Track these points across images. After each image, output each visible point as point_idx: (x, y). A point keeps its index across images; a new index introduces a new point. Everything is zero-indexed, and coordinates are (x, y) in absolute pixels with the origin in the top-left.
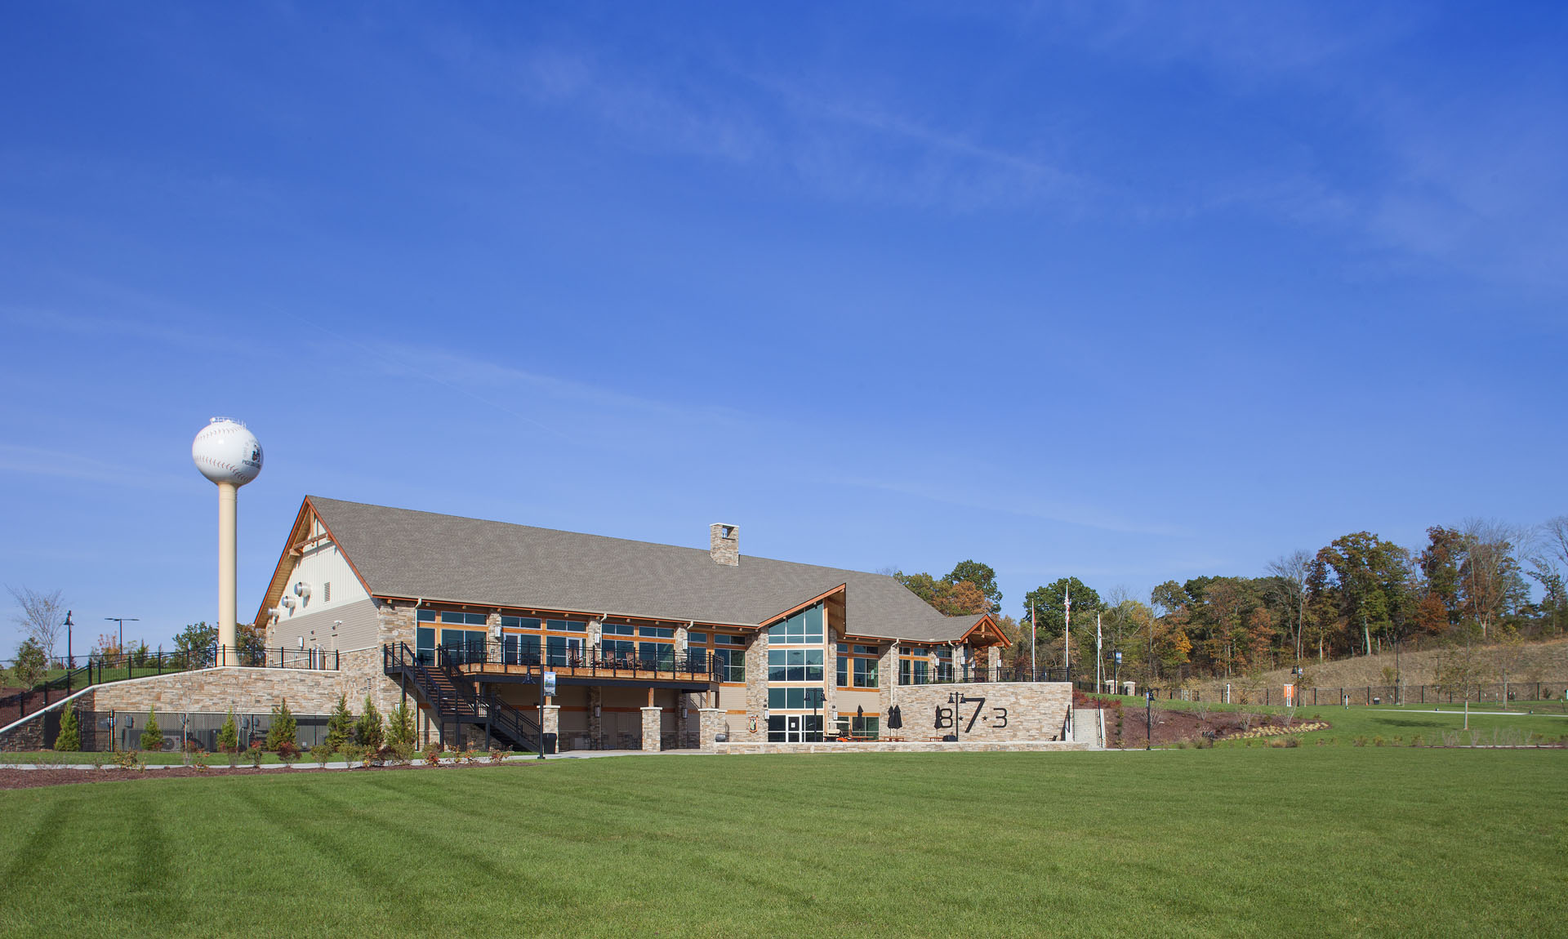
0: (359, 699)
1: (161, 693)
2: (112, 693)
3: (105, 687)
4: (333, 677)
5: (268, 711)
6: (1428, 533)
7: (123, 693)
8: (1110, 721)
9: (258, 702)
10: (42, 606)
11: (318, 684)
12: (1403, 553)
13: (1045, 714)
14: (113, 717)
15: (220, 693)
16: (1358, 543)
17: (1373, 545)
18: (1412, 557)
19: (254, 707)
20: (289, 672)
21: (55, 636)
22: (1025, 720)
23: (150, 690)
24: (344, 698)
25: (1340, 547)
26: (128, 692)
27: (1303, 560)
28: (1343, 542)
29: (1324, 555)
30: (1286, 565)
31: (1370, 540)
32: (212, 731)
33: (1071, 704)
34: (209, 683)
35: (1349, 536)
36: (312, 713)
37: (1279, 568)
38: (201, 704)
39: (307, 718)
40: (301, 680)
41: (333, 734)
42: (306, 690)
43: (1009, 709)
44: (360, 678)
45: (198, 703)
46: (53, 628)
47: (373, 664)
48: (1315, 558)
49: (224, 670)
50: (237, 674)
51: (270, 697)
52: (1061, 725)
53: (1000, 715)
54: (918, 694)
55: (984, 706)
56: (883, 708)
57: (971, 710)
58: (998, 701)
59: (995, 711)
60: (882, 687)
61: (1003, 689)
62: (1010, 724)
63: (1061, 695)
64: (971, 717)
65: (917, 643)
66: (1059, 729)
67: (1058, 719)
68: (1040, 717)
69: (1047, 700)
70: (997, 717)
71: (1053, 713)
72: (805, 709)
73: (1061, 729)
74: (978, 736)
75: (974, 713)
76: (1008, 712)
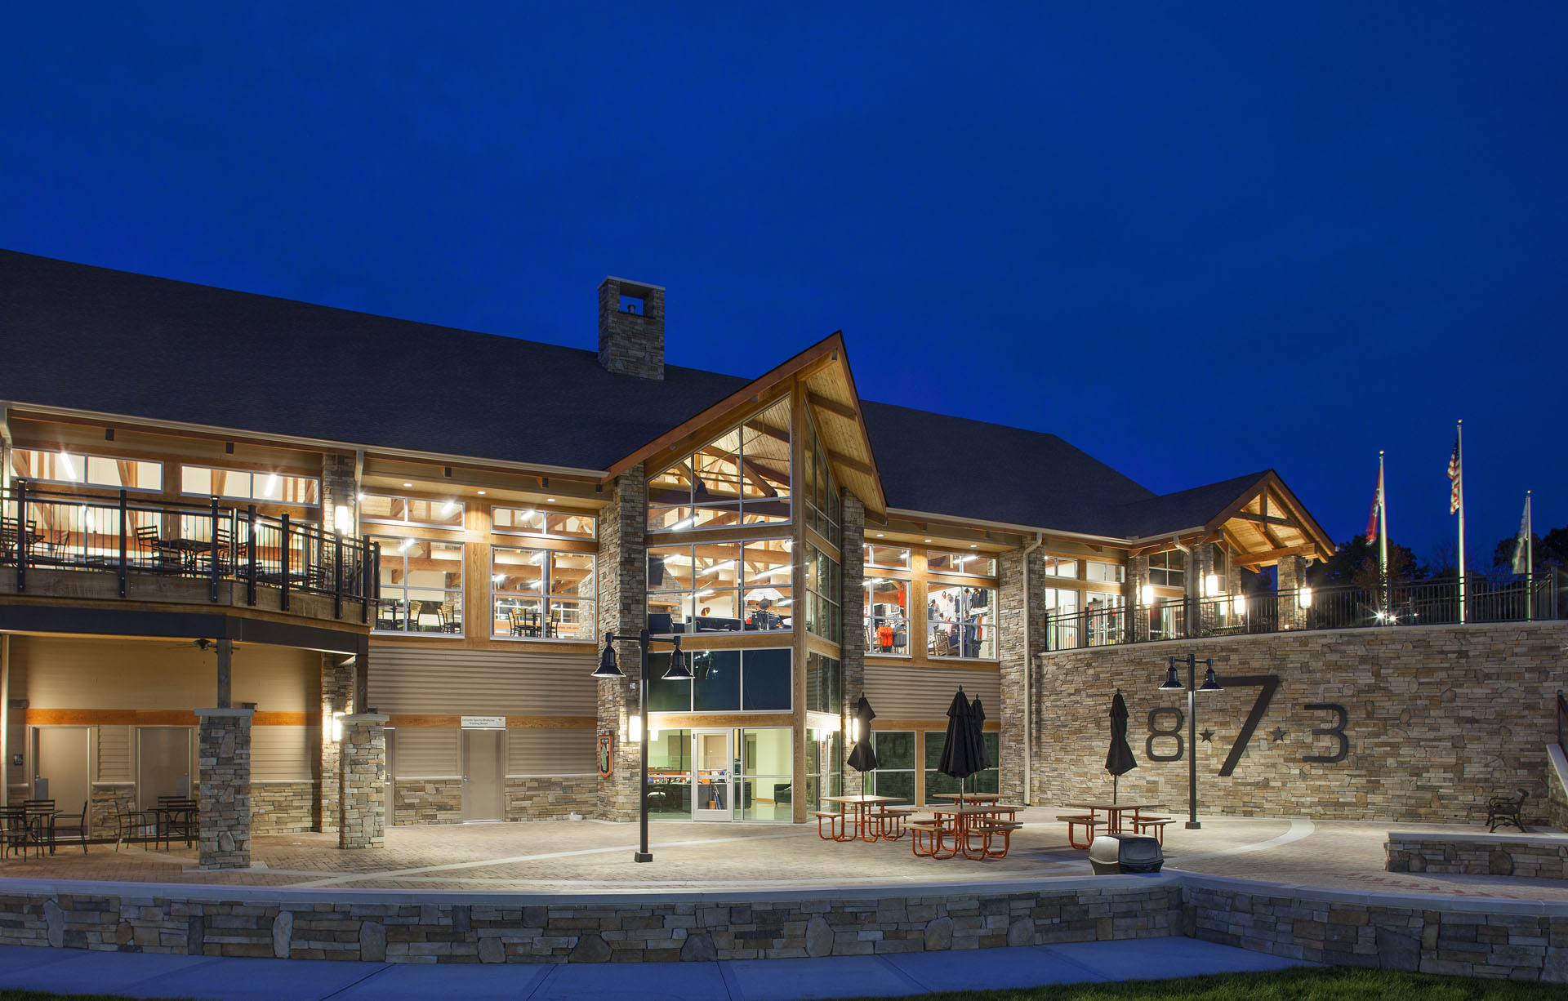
13: (1475, 720)
43: (1354, 708)
52: (1531, 757)
53: (1324, 726)
54: (1091, 672)
55: (1277, 697)
56: (1009, 711)
57: (1237, 712)
58: (1316, 683)
59: (1308, 713)
60: (1006, 656)
61: (1331, 648)
62: (1359, 751)
63: (1525, 662)
64: (1234, 732)
65: (1096, 547)
66: (1523, 766)
67: (1521, 737)
68: (1456, 731)
69: (1479, 678)
70: (1318, 733)
71: (1501, 717)
72: (742, 712)
73: (1531, 766)
74: (1256, 785)
75: (1243, 720)
76: (1351, 716)
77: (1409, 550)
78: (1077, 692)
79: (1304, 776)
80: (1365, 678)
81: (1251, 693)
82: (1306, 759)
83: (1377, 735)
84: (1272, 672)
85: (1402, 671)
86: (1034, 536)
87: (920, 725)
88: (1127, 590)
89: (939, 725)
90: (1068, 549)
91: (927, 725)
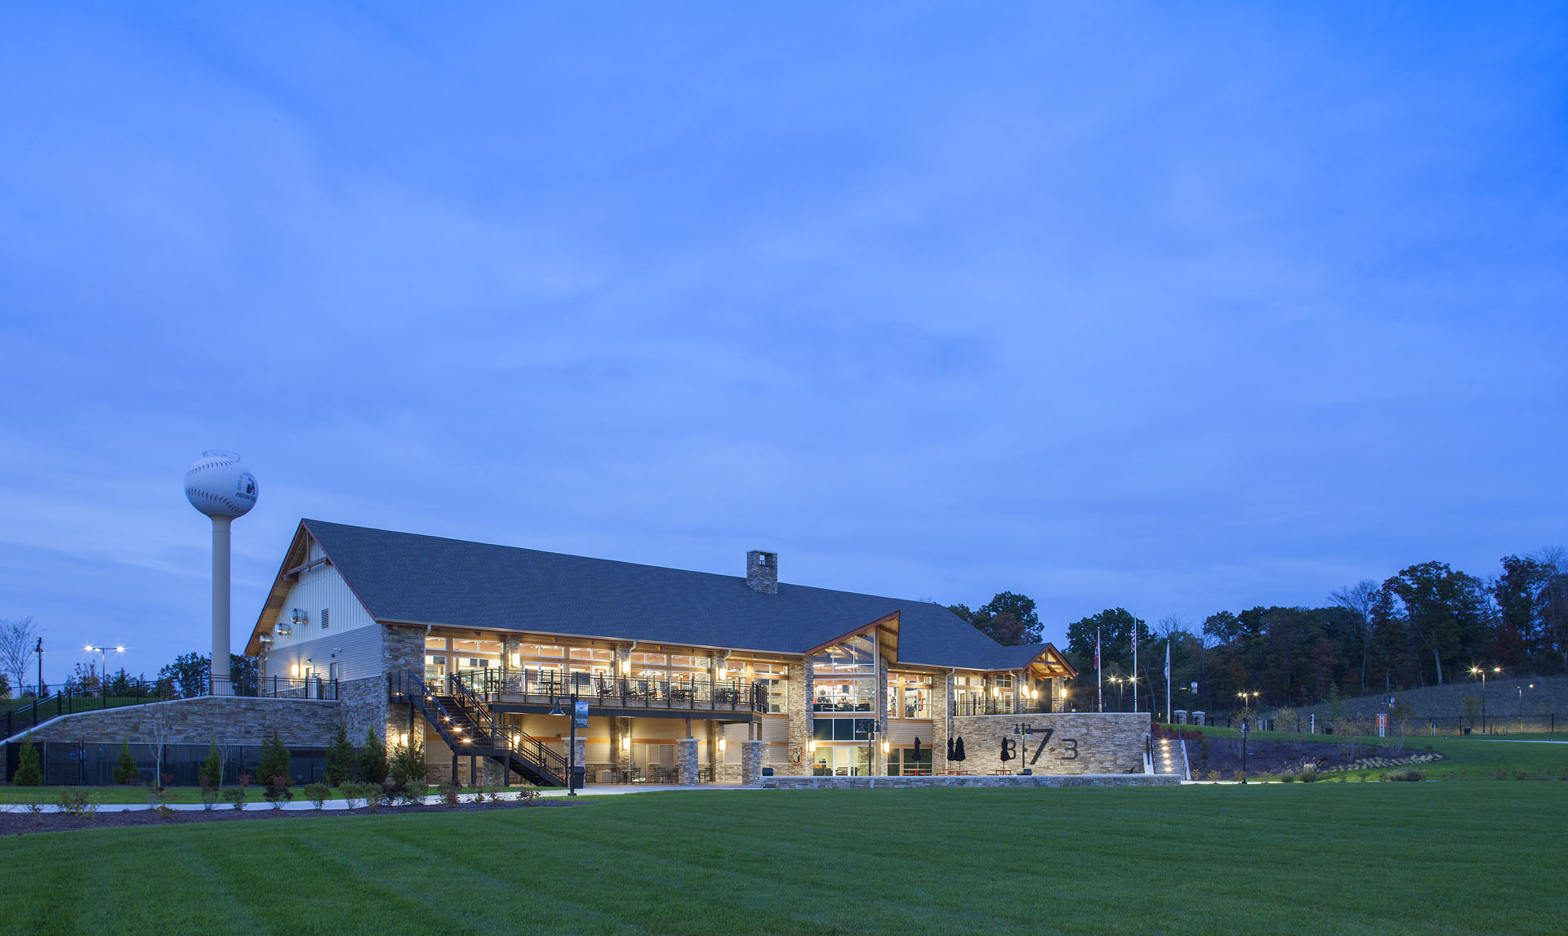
0: (361, 730)
1: (139, 723)
2: (84, 723)
3: (76, 717)
4: (333, 707)
5: (258, 742)
6: (1502, 563)
7: (97, 722)
8: (1193, 752)
9: (248, 732)
10: (12, 633)
11: (315, 714)
12: (1474, 582)
13: (1120, 745)
14: (82, 749)
15: (206, 724)
16: (1427, 572)
17: (1444, 575)
18: (1485, 586)
19: (243, 737)
20: (283, 701)
21: (26, 664)
22: (1098, 752)
23: (127, 720)
24: (343, 729)
25: (1408, 577)
26: (102, 722)
27: (1368, 591)
28: (1412, 571)
29: (1391, 584)
30: (1349, 595)
31: (1441, 569)
32: (196, 763)
33: (1150, 735)
34: (194, 713)
35: (1418, 566)
36: (308, 745)
37: (1342, 598)
38: (184, 735)
39: (303, 749)
40: (296, 710)
41: (331, 767)
42: (302, 720)
43: (1079, 740)
44: (362, 708)
45: (181, 733)
46: (24, 655)
47: (376, 694)
48: (1381, 588)
49: (211, 699)
50: (225, 703)
51: (261, 728)
52: (1137, 757)
53: (1070, 747)
54: (976, 725)
55: (1052, 736)
56: (937, 740)
57: (1037, 742)
58: (1066, 732)
59: (1063, 742)
60: (936, 717)
61: (1073, 720)
62: (1081, 755)
63: (1137, 726)
64: (1036, 749)
65: (975, 673)
66: (1136, 760)
67: (1135, 750)
68: (1115, 749)
69: (1122, 731)
70: (1067, 749)
71: (1129, 744)
72: (854, 741)
73: (1138, 760)
74: (1044, 768)
75: (1040, 744)
76: (1079, 743)
77: (1143, 621)
78: (970, 733)
79: (1062, 764)
80: (1084, 730)
81: (1043, 735)
82: (1063, 758)
83: (1088, 750)
84: (1051, 727)
85: (1096, 729)
86: (951, 670)
87: (902, 746)
88: (986, 690)
89: (911, 746)
90: (960, 673)
91: (905, 746)
